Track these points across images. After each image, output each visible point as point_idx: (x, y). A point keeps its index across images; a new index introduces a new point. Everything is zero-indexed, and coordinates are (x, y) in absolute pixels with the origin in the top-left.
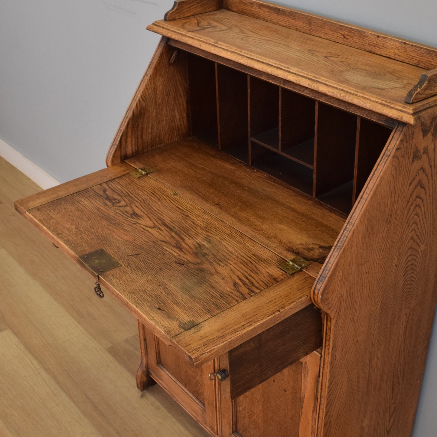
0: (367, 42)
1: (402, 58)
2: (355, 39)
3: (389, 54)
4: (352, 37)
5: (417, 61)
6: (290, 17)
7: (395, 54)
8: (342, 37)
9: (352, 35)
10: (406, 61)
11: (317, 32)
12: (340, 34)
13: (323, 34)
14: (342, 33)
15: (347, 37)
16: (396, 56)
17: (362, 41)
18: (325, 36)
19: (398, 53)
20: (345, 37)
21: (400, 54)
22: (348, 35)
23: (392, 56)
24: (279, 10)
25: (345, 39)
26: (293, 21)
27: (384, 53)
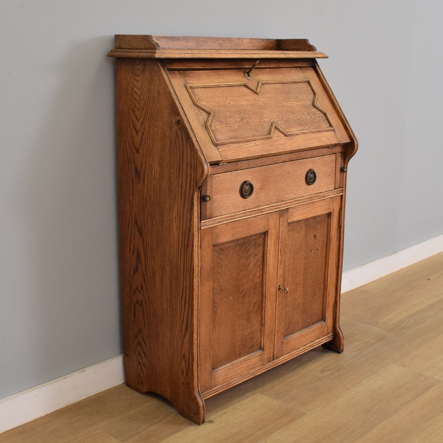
0: (233, 44)
1: (251, 48)
2: (227, 44)
3: (245, 47)
4: (224, 43)
5: (258, 47)
6: (184, 41)
7: (249, 46)
8: (219, 45)
9: (224, 42)
10: (253, 48)
11: (203, 46)
12: (218, 44)
13: (207, 46)
14: (219, 42)
15: (221, 44)
16: (248, 47)
17: (231, 44)
18: (208, 47)
19: (249, 45)
20: (220, 45)
21: (250, 46)
22: (222, 43)
23: (246, 48)
24: (174, 37)
25: (220, 46)
26: (185, 43)
27: (242, 48)
